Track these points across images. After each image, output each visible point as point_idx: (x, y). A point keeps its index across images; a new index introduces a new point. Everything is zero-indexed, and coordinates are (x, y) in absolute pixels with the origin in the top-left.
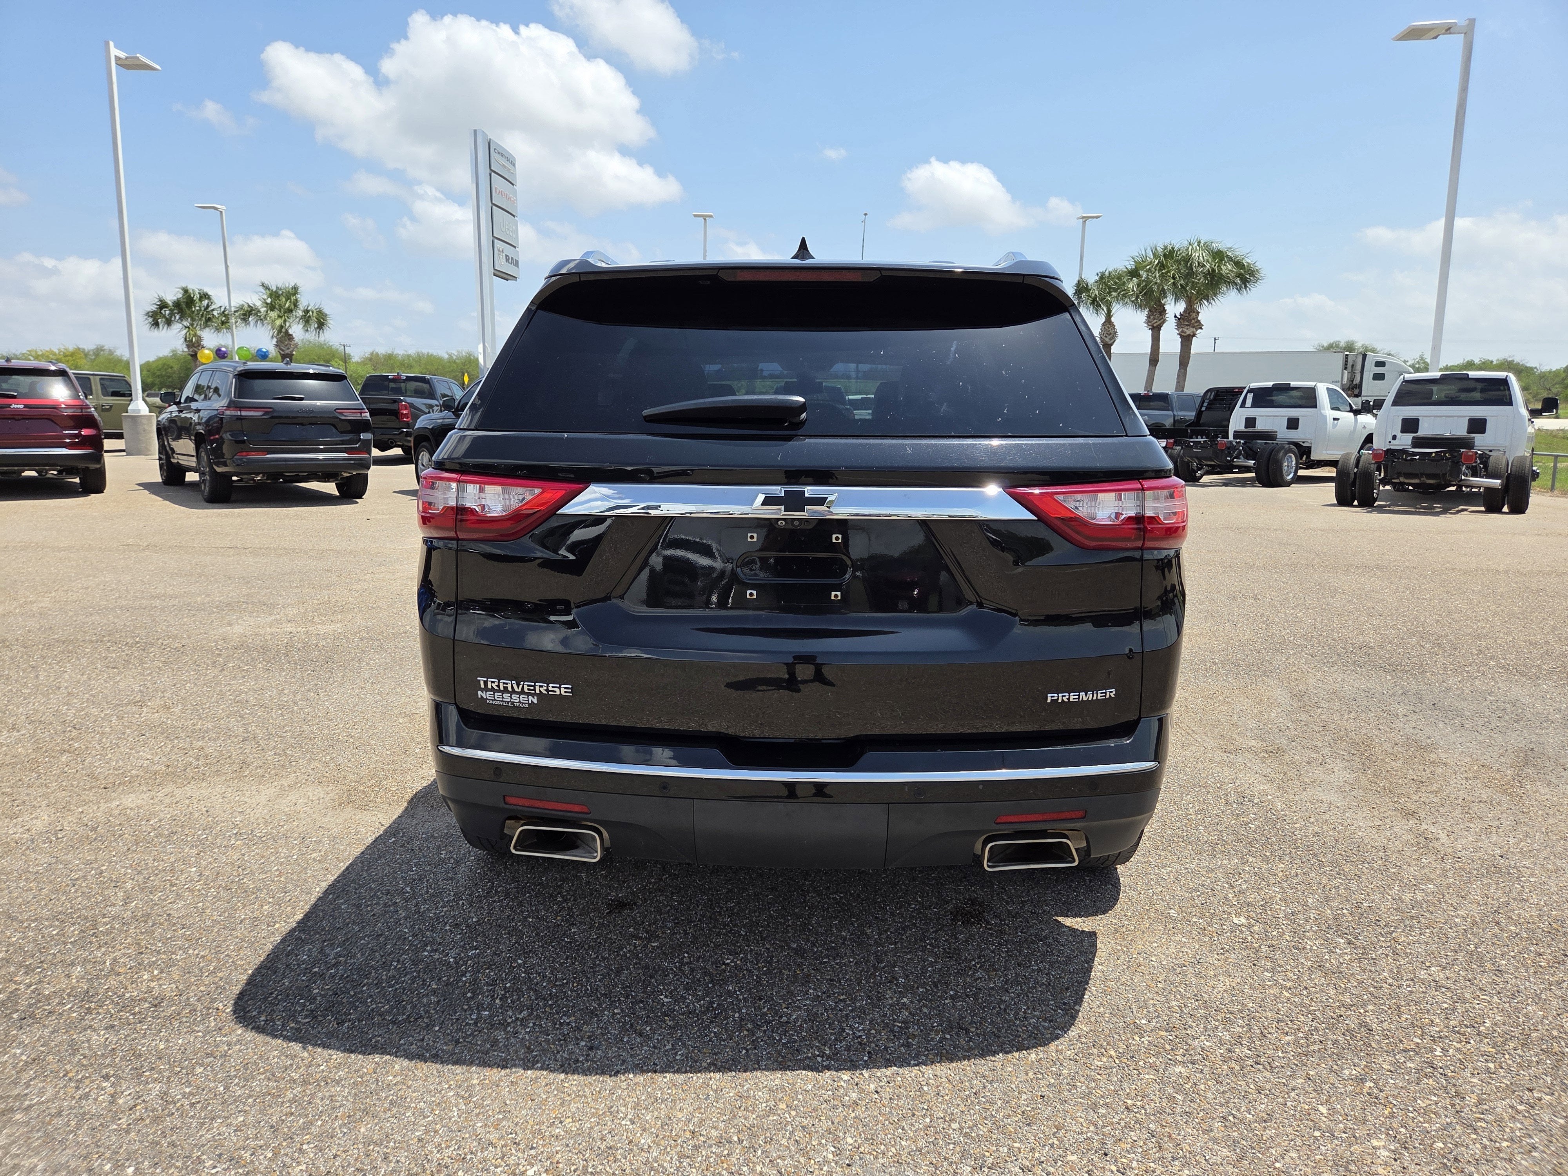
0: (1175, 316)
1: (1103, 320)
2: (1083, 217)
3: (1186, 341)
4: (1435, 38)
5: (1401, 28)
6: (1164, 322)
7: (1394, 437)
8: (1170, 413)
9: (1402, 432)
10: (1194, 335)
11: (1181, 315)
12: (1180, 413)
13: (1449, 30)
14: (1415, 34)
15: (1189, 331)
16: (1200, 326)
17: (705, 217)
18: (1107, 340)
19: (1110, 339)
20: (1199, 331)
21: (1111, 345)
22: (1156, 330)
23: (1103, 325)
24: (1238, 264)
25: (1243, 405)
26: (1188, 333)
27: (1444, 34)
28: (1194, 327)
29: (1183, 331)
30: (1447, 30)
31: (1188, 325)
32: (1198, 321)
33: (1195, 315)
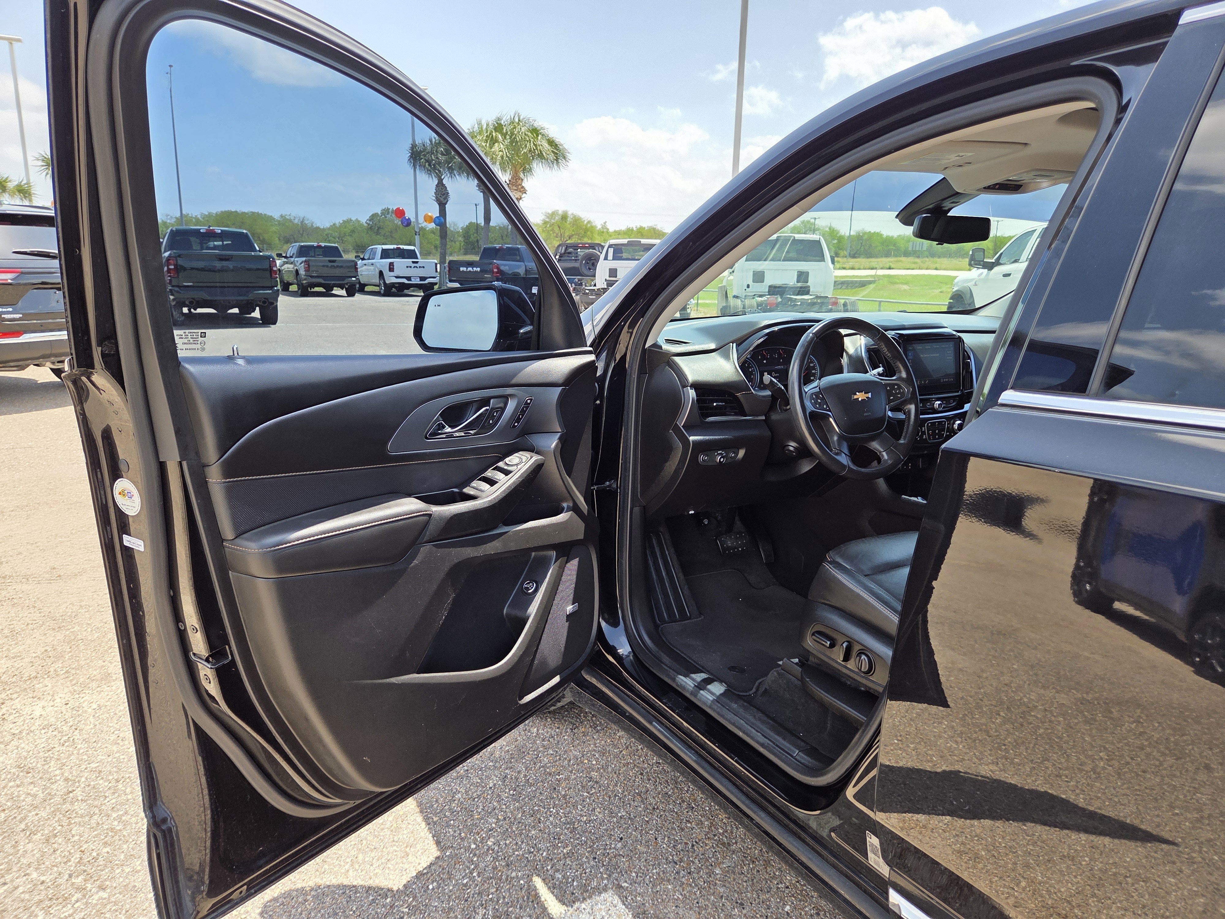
1: (437, 182)
7: (748, 286)
8: (522, 263)
9: (754, 282)
11: (510, 181)
17: (11, 41)
18: (442, 199)
19: (445, 199)
20: (524, 195)
21: (446, 204)
23: (436, 186)
24: (551, 142)
25: (606, 258)
28: (520, 191)
31: (516, 190)
32: (523, 187)
33: (520, 181)
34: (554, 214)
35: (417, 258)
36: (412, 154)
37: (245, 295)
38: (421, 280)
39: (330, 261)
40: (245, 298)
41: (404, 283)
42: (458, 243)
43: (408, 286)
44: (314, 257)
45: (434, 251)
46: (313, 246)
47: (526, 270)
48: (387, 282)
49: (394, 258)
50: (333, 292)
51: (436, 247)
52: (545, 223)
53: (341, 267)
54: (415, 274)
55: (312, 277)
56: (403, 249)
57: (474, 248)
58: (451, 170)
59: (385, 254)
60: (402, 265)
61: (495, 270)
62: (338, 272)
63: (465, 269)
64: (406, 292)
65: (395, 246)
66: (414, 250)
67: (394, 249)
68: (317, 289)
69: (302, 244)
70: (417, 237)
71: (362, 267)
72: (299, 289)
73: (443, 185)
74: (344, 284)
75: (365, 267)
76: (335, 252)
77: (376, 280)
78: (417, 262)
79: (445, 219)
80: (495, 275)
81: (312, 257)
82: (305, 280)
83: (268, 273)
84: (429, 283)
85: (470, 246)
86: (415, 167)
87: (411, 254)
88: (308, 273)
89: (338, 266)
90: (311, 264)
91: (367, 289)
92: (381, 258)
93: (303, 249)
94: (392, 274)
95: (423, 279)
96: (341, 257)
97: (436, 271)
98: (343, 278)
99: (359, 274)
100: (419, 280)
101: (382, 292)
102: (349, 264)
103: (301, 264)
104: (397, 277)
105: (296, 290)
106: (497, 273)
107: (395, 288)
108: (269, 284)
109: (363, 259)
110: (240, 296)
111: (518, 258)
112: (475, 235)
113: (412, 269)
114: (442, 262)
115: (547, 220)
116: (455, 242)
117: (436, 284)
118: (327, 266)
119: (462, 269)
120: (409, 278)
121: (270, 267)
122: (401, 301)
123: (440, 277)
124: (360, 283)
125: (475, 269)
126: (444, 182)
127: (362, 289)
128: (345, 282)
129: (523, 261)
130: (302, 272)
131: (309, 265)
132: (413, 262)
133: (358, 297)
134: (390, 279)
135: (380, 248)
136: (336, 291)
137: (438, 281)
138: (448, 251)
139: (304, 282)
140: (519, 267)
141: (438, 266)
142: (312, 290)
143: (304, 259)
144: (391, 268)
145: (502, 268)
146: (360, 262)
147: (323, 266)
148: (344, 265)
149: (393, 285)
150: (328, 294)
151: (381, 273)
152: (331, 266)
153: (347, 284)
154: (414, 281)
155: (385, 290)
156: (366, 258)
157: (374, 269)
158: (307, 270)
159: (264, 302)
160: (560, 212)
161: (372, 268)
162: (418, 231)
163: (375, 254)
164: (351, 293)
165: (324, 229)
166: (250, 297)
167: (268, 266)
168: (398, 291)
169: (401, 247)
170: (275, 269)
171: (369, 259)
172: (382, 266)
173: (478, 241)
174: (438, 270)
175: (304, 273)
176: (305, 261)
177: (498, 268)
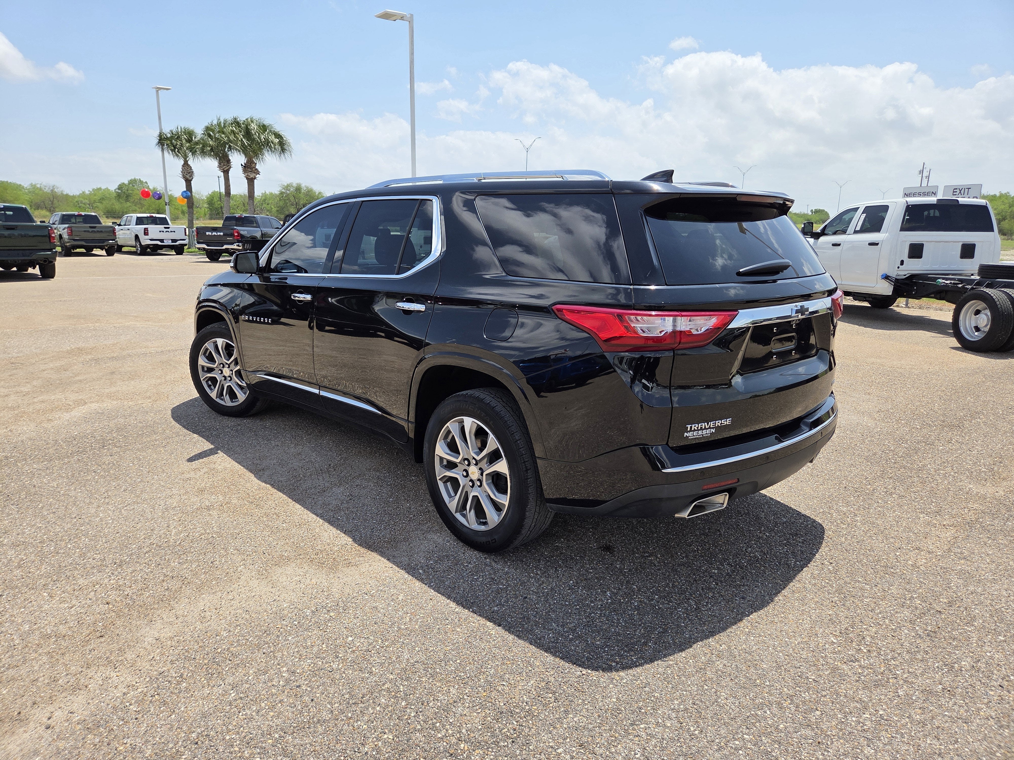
0: (242, 165)
1: (183, 162)
2: (158, 88)
3: (251, 182)
4: (395, 20)
5: (381, 11)
6: (230, 167)
8: (258, 229)
10: (255, 178)
11: (245, 164)
12: (264, 229)
13: (402, 18)
14: (386, 16)
15: (252, 176)
16: (257, 172)
18: (188, 177)
19: (190, 177)
20: (258, 176)
21: (191, 180)
22: (226, 173)
23: (183, 166)
24: (278, 136)
26: (251, 176)
27: (400, 19)
28: (254, 173)
29: (248, 175)
30: (401, 18)
31: (251, 172)
32: (256, 169)
33: (254, 165)
34: (288, 187)
35: (168, 225)
36: (160, 140)
37: (28, 256)
38: (172, 242)
39: (91, 227)
40: (29, 258)
41: (157, 245)
42: (203, 209)
43: (161, 247)
44: (75, 223)
45: (181, 216)
46: (74, 215)
47: (262, 234)
48: (143, 244)
49: (147, 224)
50: (93, 252)
51: (183, 212)
52: (282, 193)
53: (101, 231)
54: (167, 238)
55: (74, 240)
56: (155, 217)
57: (218, 214)
58: (194, 153)
59: (140, 221)
60: (155, 231)
61: (236, 234)
62: (97, 236)
63: (210, 233)
64: (160, 251)
65: (149, 215)
66: (165, 218)
67: (148, 217)
68: (78, 250)
69: (64, 213)
70: (167, 207)
71: (119, 231)
72: (62, 250)
73: (188, 165)
74: (104, 246)
75: (122, 231)
76: (95, 220)
77: (133, 243)
78: (168, 228)
79: (191, 192)
80: (235, 238)
81: (73, 223)
82: (68, 242)
83: (47, 239)
84: (180, 244)
85: (215, 212)
86: (163, 150)
87: (163, 221)
88: (71, 237)
89: (98, 231)
90: (73, 229)
91: (124, 249)
92: (137, 224)
93: (65, 217)
94: (146, 237)
95: (174, 241)
96: (100, 223)
97: (186, 235)
98: (104, 241)
99: (117, 237)
100: (171, 242)
101: (139, 252)
102: (109, 230)
103: (64, 229)
104: (151, 240)
105: (61, 251)
106: (237, 236)
107: (150, 248)
108: (48, 247)
109: (120, 225)
110: (24, 256)
111: (255, 225)
112: (219, 202)
113: (164, 233)
114: (191, 226)
115: (283, 191)
116: (201, 208)
117: (186, 245)
118: (88, 231)
119: (207, 233)
120: (162, 241)
121: (49, 234)
122: (156, 259)
123: (189, 239)
124: (118, 245)
125: (219, 233)
126: (189, 163)
127: (119, 249)
128: (105, 244)
129: (259, 227)
130: (65, 236)
131: (71, 230)
132: (165, 228)
133: (117, 256)
134: (145, 241)
135: (135, 216)
136: (96, 251)
137: (187, 243)
138: (195, 217)
139: (68, 244)
140: (257, 231)
141: (187, 229)
142: (75, 251)
143: (67, 226)
144: (146, 232)
145: (242, 232)
146: (117, 227)
147: (85, 231)
148: (103, 230)
149: (148, 246)
150: (88, 253)
151: (137, 237)
152: (92, 231)
153: (106, 246)
154: (166, 243)
155: (141, 251)
156: (122, 224)
157: (130, 233)
158: (70, 234)
159: (45, 261)
160: (295, 185)
161: (128, 232)
162: (167, 202)
163: (130, 221)
164: (110, 252)
165: (74, 197)
166: (34, 257)
167: (47, 233)
168: (152, 251)
169: (154, 215)
170: (53, 235)
171: (125, 225)
172: (137, 231)
173: (221, 208)
174: (187, 233)
175: (67, 237)
176: (68, 227)
177: (238, 232)
